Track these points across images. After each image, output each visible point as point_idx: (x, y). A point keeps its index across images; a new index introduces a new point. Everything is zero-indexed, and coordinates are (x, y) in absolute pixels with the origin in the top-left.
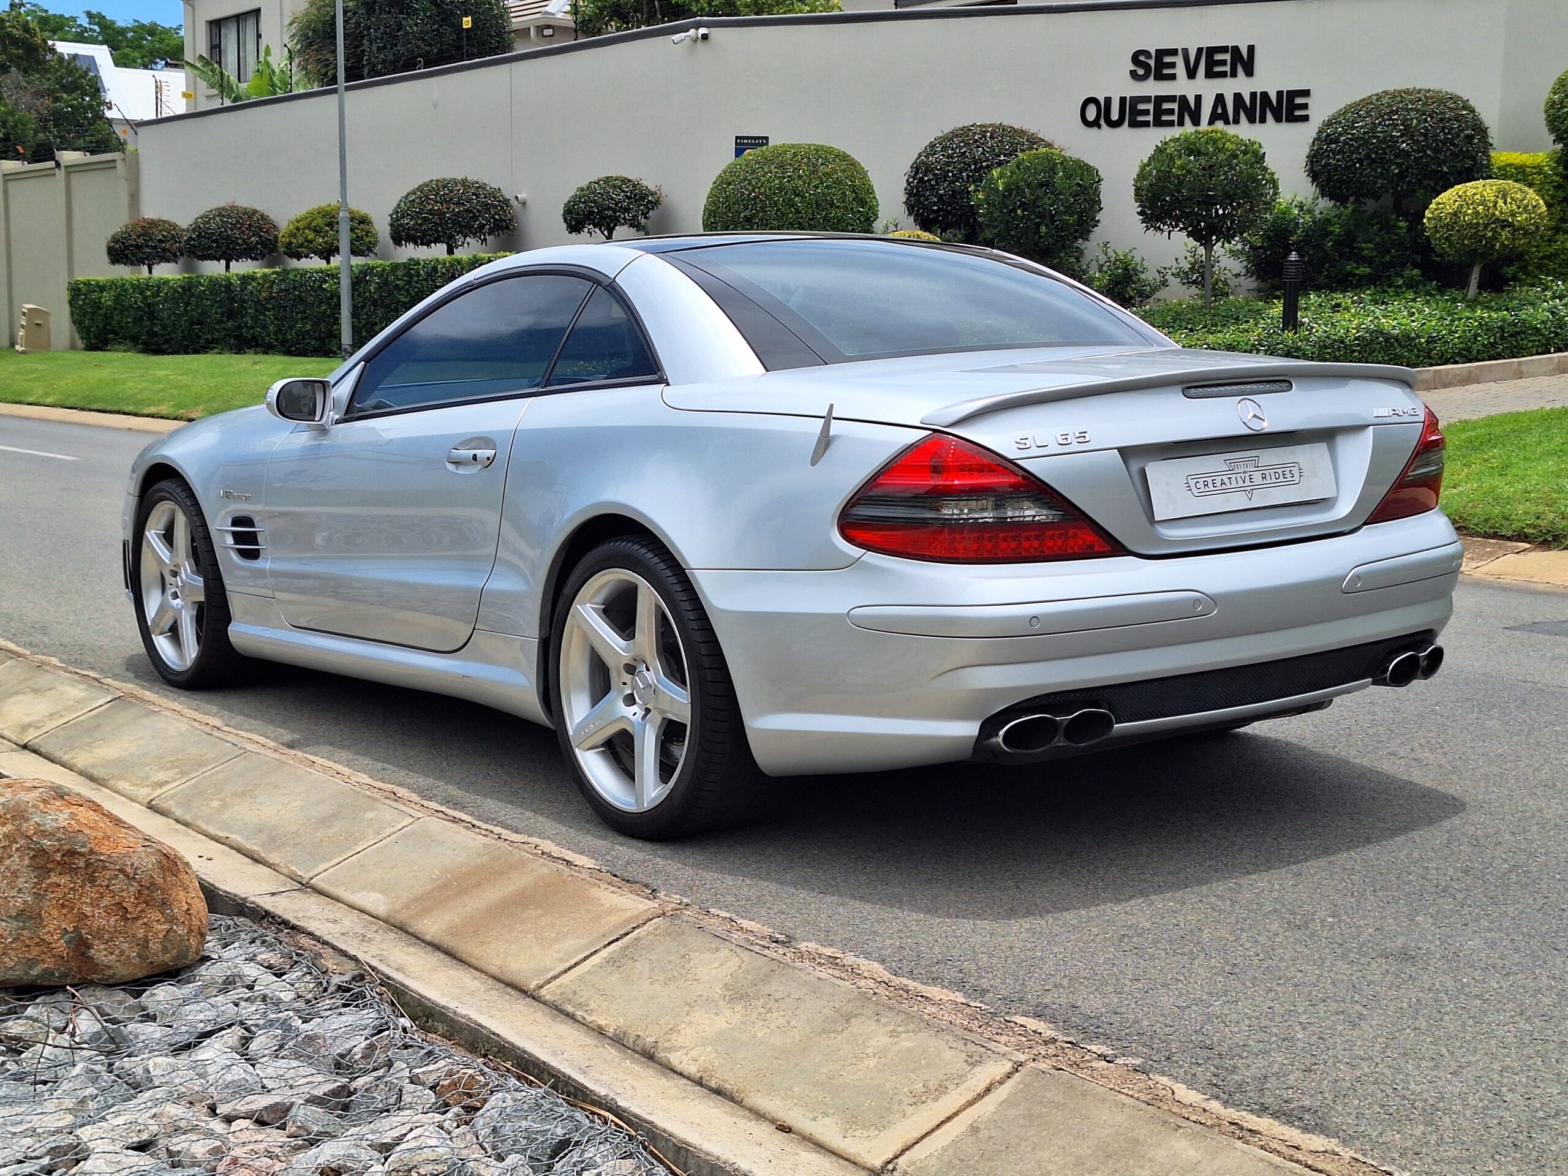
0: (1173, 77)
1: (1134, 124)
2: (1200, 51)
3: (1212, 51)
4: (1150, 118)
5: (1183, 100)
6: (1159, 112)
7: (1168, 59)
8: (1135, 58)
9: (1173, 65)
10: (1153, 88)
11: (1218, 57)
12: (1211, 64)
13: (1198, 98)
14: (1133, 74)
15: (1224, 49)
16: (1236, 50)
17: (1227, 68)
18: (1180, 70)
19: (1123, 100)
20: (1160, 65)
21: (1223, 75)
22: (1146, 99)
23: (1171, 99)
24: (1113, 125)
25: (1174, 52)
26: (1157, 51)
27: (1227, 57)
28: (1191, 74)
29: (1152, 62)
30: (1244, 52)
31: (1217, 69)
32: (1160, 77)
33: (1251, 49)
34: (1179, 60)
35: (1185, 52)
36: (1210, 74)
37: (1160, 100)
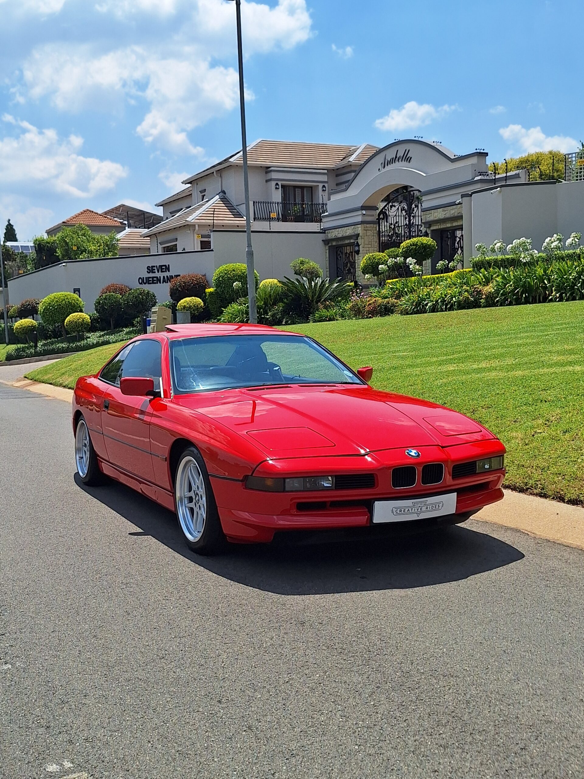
0: (155, 272)
1: (149, 283)
2: (159, 266)
3: (161, 266)
4: (151, 282)
5: (157, 277)
6: (153, 280)
8: (148, 269)
9: (155, 270)
10: (151, 275)
12: (162, 269)
13: (160, 277)
14: (147, 271)
17: (164, 270)
18: (156, 271)
19: (146, 278)
21: (164, 272)
22: (150, 278)
23: (155, 277)
24: (145, 284)
25: (154, 266)
26: (151, 266)
28: (158, 272)
29: (151, 269)
30: (167, 266)
32: (152, 272)
33: (169, 265)
34: (155, 268)
35: (157, 266)
36: (162, 272)
37: (153, 278)
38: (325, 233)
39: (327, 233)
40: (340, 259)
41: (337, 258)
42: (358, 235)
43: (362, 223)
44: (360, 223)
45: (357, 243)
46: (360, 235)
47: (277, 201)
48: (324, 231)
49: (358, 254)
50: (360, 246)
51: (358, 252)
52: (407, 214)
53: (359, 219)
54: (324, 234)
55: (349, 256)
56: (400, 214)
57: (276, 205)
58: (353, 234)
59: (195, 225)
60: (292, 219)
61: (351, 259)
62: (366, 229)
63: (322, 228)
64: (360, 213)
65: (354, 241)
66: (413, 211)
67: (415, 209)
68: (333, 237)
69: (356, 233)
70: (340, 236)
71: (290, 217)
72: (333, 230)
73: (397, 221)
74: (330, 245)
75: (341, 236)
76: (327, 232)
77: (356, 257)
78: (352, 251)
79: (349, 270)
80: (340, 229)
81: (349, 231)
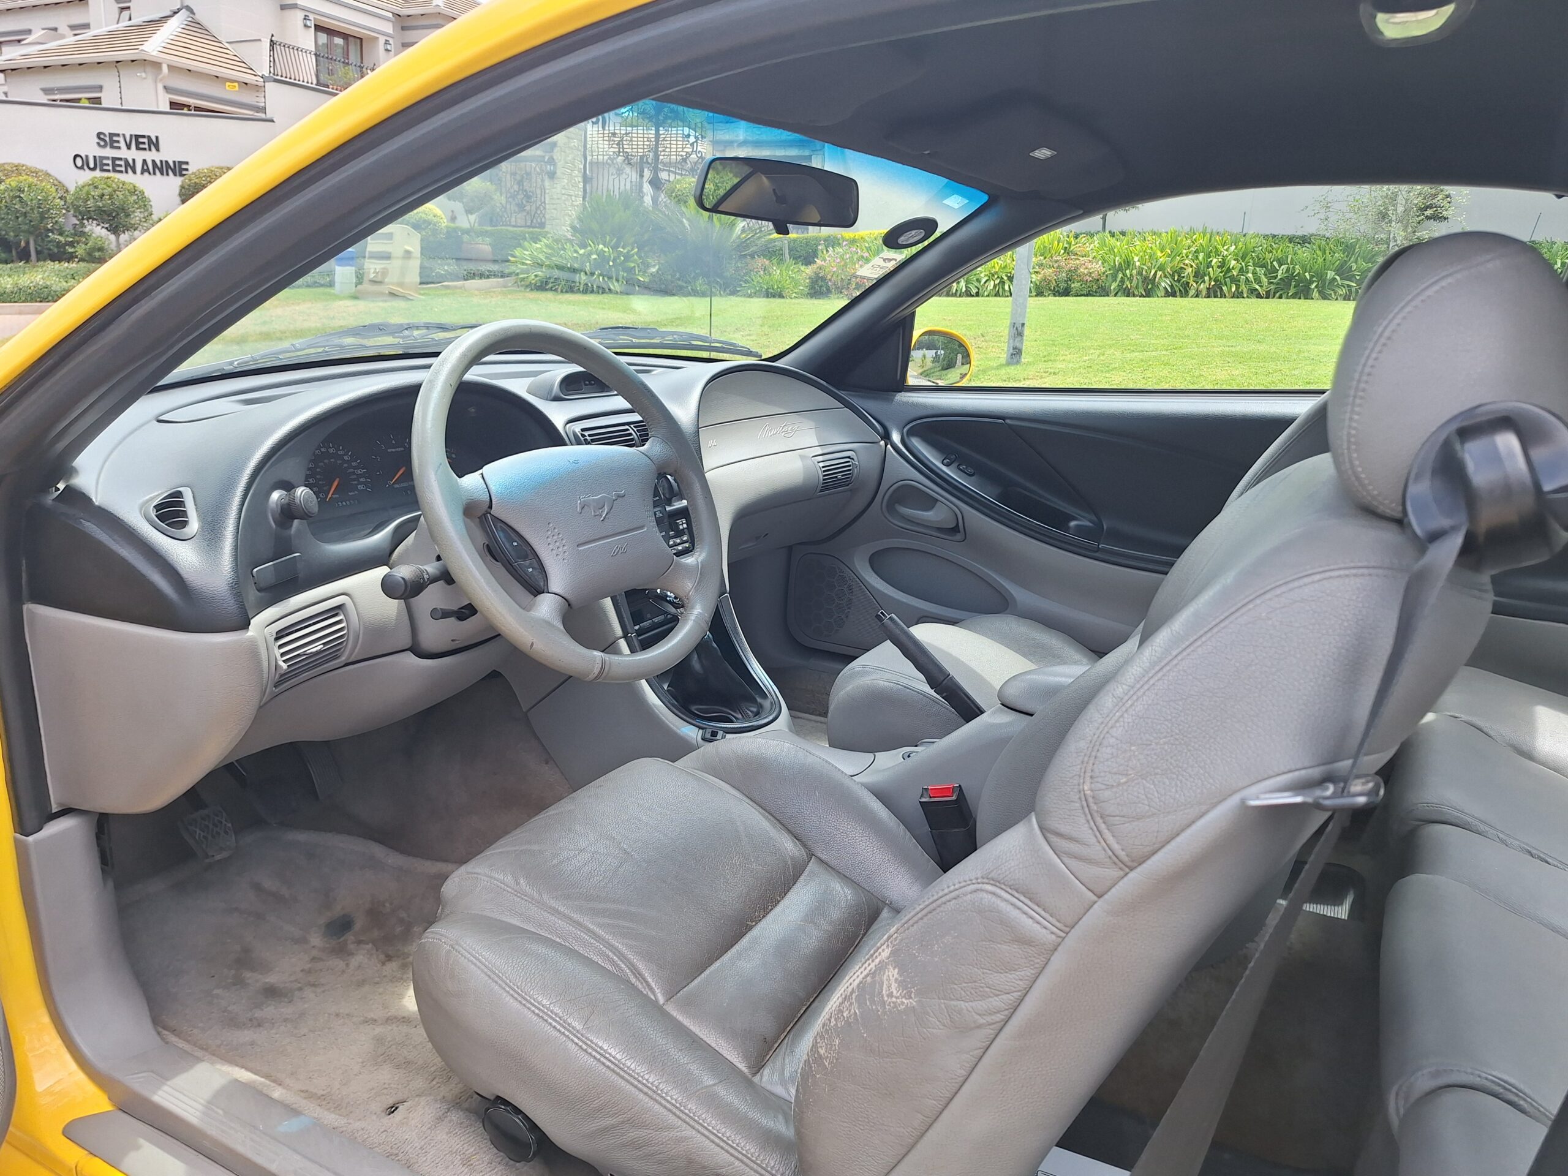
0: (119, 148)
1: (103, 170)
2: (132, 136)
3: (136, 137)
4: (110, 168)
5: (126, 161)
6: (114, 165)
7: (115, 138)
8: (100, 138)
9: (118, 142)
10: (109, 152)
11: (141, 140)
12: (138, 143)
13: (134, 160)
14: (98, 144)
15: (144, 136)
16: (149, 137)
17: (147, 146)
18: (123, 145)
19: (95, 157)
20: (112, 142)
21: (144, 149)
22: (107, 158)
23: (120, 159)
24: (90, 169)
25: (118, 135)
26: (110, 134)
27: (145, 140)
28: (129, 147)
29: (107, 139)
31: (141, 146)
32: (112, 147)
33: (157, 138)
34: (121, 139)
35: (124, 135)
36: (138, 148)
37: (114, 159)
45: (551, 158)
46: (558, 145)
47: (308, 48)
49: (552, 179)
50: (558, 165)
51: (552, 175)
57: (309, 56)
59: (161, 63)
77: (546, 184)
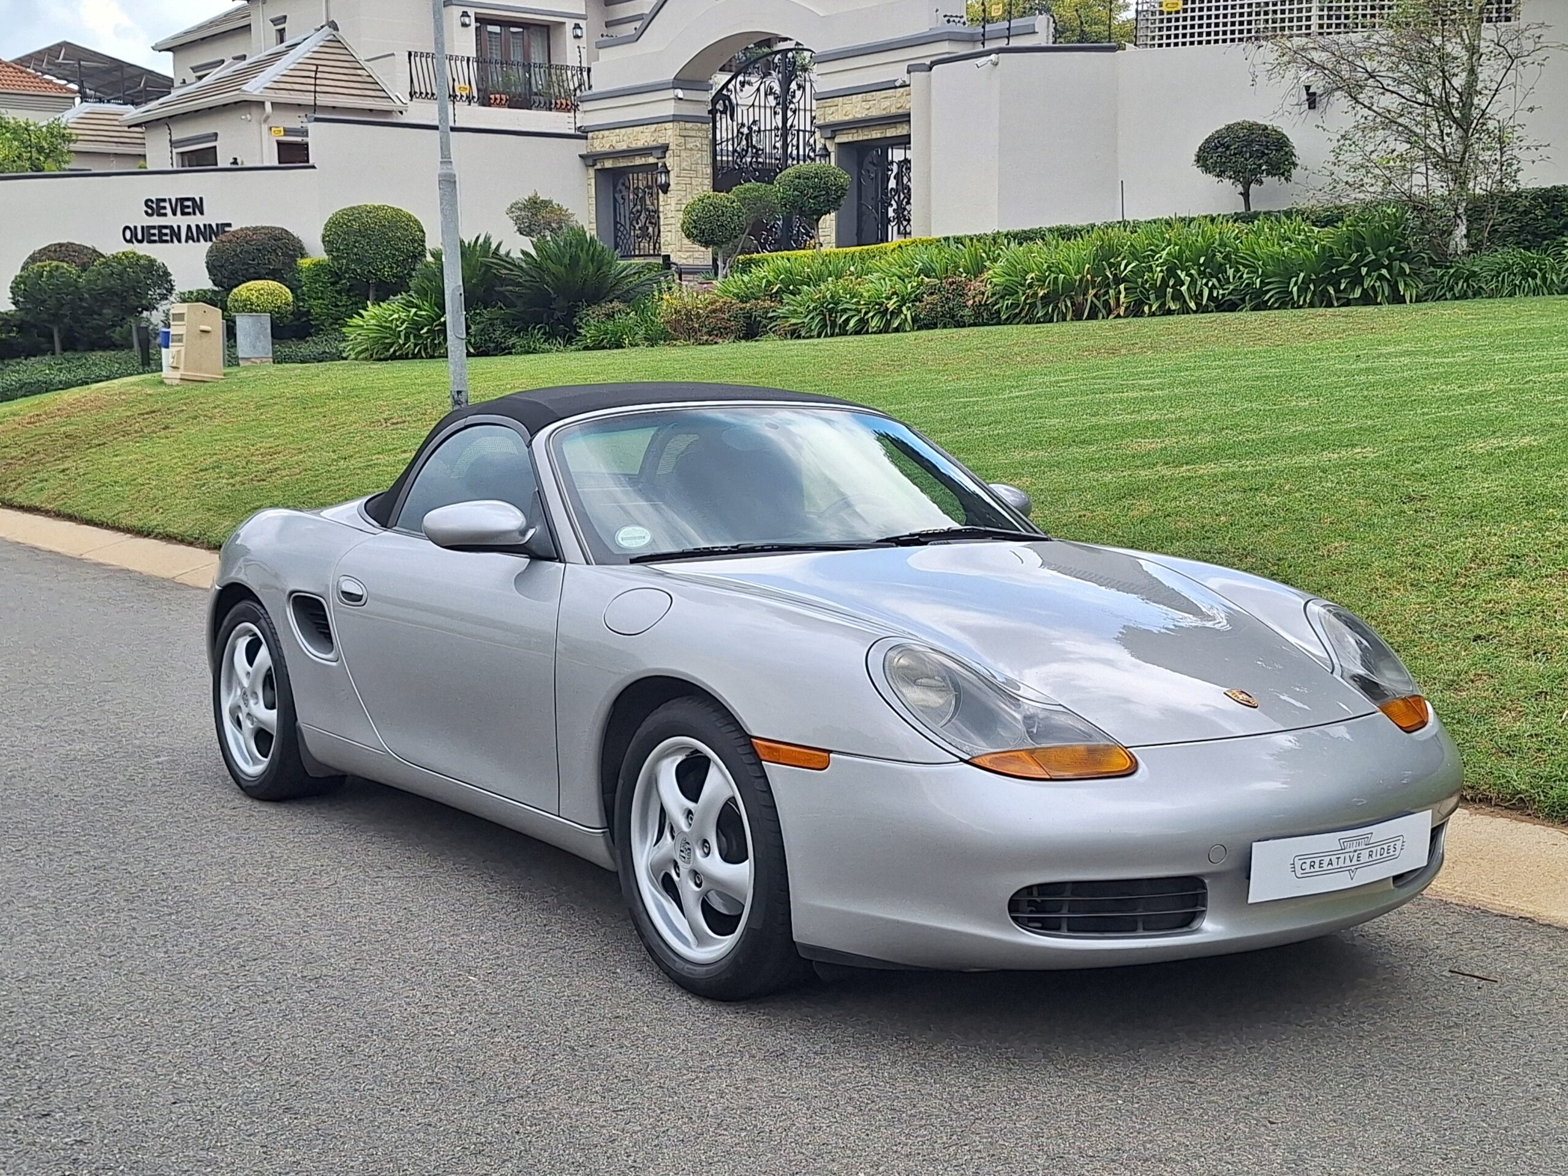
0: (165, 215)
4: (157, 238)
5: (171, 228)
6: (161, 234)
7: (162, 204)
9: (164, 208)
10: (156, 221)
11: (186, 203)
12: (183, 207)
13: (179, 227)
14: (146, 212)
15: (188, 199)
16: (193, 200)
18: (169, 211)
19: (143, 227)
20: (159, 207)
22: (154, 227)
25: (164, 200)
26: (157, 200)
27: (189, 203)
28: (174, 214)
29: (154, 206)
30: (198, 201)
31: (187, 210)
32: (159, 214)
33: (201, 199)
34: (167, 205)
35: (170, 200)
36: (183, 213)
37: (161, 227)
38: (586, 138)
39: (593, 138)
40: (621, 201)
41: (615, 198)
42: (665, 148)
43: (676, 119)
44: (671, 119)
45: (665, 165)
46: (670, 148)
47: (466, 55)
48: (582, 134)
49: (665, 192)
50: (672, 174)
51: (665, 188)
52: (778, 104)
53: (669, 109)
54: (584, 141)
55: (643, 197)
56: (762, 104)
57: (465, 63)
58: (655, 143)
59: (263, 103)
60: (501, 99)
61: (648, 202)
62: (685, 133)
63: (578, 125)
64: (670, 94)
65: (655, 161)
66: (793, 97)
67: (799, 94)
68: (607, 149)
69: (661, 141)
70: (623, 146)
71: (498, 96)
72: (606, 133)
73: (757, 118)
74: (598, 166)
75: (625, 147)
76: (590, 135)
77: (661, 199)
78: (650, 183)
79: (644, 229)
80: (623, 131)
81: (644, 138)
